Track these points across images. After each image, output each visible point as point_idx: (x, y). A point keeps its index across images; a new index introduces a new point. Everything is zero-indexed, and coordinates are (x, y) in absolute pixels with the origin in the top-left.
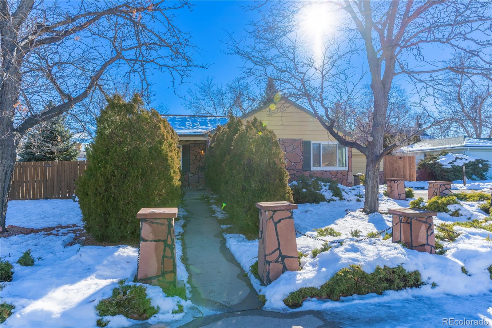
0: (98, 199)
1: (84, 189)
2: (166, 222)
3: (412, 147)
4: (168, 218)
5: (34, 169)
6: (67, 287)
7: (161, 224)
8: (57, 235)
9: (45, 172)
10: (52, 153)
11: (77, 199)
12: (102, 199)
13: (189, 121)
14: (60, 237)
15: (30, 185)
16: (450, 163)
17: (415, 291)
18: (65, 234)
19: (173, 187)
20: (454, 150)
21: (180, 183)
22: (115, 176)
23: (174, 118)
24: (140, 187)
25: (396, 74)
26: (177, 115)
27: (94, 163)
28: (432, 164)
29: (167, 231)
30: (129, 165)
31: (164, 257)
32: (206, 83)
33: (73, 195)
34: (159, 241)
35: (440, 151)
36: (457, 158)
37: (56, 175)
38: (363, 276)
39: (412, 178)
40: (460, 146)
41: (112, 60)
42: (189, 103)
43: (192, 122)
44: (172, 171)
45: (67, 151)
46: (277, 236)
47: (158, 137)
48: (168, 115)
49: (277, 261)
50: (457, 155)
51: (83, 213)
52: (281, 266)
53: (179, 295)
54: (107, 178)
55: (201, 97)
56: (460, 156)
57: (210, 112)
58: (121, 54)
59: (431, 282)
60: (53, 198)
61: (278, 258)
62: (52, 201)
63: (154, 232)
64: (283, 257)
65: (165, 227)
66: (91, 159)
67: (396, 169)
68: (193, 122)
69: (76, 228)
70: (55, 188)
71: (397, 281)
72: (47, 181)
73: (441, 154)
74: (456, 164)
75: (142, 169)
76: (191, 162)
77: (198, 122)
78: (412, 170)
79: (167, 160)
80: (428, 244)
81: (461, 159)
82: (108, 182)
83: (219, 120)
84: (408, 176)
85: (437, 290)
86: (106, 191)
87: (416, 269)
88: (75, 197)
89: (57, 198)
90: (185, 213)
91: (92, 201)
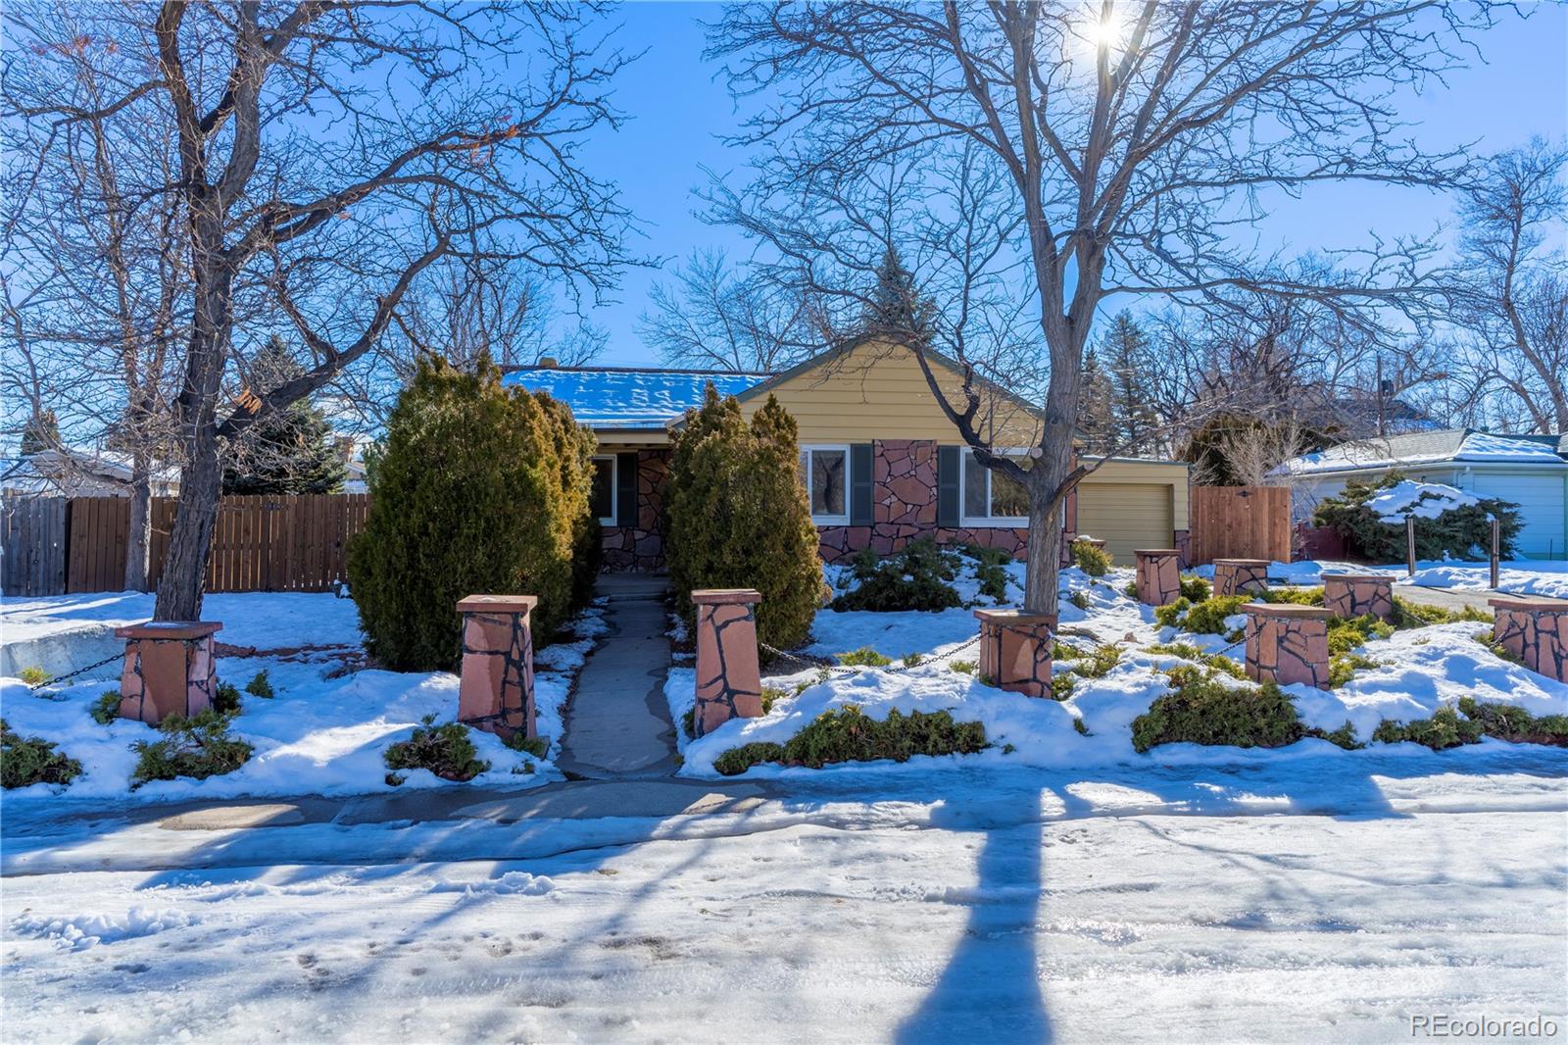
0: (392, 582)
1: (364, 562)
2: (509, 619)
3: (1316, 461)
4: (517, 612)
5: (239, 514)
6: (337, 731)
7: (500, 623)
8: (305, 662)
9: (266, 522)
10: (282, 473)
11: (344, 591)
12: (400, 583)
13: (641, 387)
14: (312, 665)
15: (228, 556)
16: (1404, 509)
17: (971, 759)
18: (323, 661)
19: (554, 561)
20: (1423, 473)
21: (570, 553)
22: (428, 535)
23: (602, 378)
24: (480, 557)
25: (1103, 293)
26: (611, 369)
27: (384, 506)
28: (1351, 512)
29: (511, 635)
30: (458, 511)
31: (504, 682)
32: (705, 267)
33: (336, 582)
34: (496, 653)
35: (1383, 473)
36: (1425, 496)
37: (291, 530)
38: (865, 724)
39: (1277, 552)
40: (1444, 460)
41: (428, 258)
42: (655, 327)
43: (649, 388)
44: (553, 526)
45: (316, 466)
46: (721, 652)
47: (526, 449)
48: (587, 369)
49: (718, 700)
50: (1426, 486)
51: (362, 613)
52: (727, 710)
53: (531, 751)
54: (412, 539)
55: (691, 307)
56: (1435, 488)
57: (718, 351)
58: (448, 243)
59: (1004, 743)
60: (285, 590)
61: (722, 694)
62: (283, 595)
63: (488, 637)
64: (732, 693)
65: (507, 630)
66: (379, 498)
67: (1230, 526)
68: (651, 390)
69: (345, 651)
70: (289, 565)
71: (934, 736)
72: (269, 545)
73: (1385, 482)
74: (1419, 512)
75: (487, 520)
76: (642, 499)
77: (666, 388)
78: (1278, 530)
79: (543, 502)
80: (1035, 679)
81: (1438, 498)
82: (412, 546)
83: (725, 383)
84: (1266, 546)
85: (1012, 757)
86: (410, 567)
87: (977, 719)
88: (339, 587)
89: (293, 590)
90: (603, 629)
91: (380, 588)
